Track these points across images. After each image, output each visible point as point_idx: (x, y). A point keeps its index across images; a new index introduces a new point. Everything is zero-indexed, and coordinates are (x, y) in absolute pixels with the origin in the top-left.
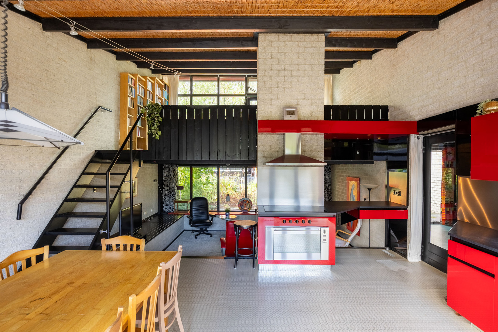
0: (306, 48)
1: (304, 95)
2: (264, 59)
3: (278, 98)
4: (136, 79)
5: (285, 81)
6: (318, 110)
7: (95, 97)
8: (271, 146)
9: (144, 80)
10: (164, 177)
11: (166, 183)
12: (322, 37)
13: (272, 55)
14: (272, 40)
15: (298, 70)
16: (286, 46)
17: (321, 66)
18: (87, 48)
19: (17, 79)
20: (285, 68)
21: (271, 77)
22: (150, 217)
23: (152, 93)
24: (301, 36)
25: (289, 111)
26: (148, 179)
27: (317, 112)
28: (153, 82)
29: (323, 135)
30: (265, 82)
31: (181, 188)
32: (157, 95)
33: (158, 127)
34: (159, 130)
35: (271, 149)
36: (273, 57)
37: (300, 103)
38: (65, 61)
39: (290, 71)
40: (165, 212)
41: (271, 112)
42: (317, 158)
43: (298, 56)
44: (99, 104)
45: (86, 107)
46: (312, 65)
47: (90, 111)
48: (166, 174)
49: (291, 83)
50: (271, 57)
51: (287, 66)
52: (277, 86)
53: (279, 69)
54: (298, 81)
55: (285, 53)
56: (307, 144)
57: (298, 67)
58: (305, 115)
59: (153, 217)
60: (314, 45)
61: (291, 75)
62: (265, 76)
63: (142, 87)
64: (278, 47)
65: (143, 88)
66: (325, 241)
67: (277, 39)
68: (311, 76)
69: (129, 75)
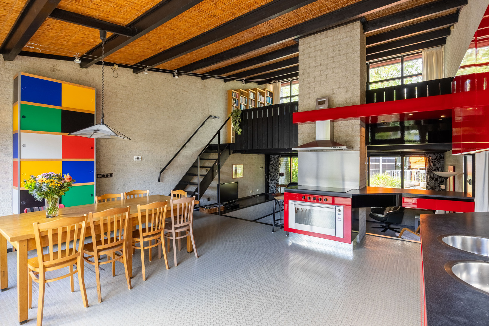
0: (340, 39)
1: (339, 84)
2: (303, 60)
3: (315, 91)
4: (239, 93)
5: (321, 75)
6: (353, 96)
7: (207, 110)
8: (309, 134)
9: (247, 92)
10: (270, 165)
11: (271, 170)
12: (358, 24)
13: (309, 55)
14: (310, 41)
15: (333, 62)
16: (322, 43)
17: (356, 52)
18: (201, 80)
19: (159, 107)
20: (321, 64)
21: (309, 74)
22: (256, 195)
23: (254, 100)
24: (336, 30)
25: (320, 101)
26: (255, 166)
27: (352, 98)
28: (255, 92)
29: (358, 119)
30: (304, 80)
31: (282, 174)
32: (259, 101)
33: (239, 125)
34: (240, 128)
35: (309, 137)
36: (310, 56)
37: (335, 92)
38: (187, 91)
39: (326, 65)
40: (270, 193)
41: (309, 104)
42: (353, 142)
43: (333, 49)
44: (210, 114)
45: (201, 117)
46: (346, 54)
47: (204, 119)
48: (272, 163)
49: (327, 76)
50: (309, 56)
51: (323, 61)
52: (314, 81)
53: (316, 65)
54: (333, 72)
55: (321, 50)
56: (342, 130)
57: (333, 60)
58: (340, 103)
59: (258, 196)
60: (349, 35)
61: (327, 68)
62: (304, 74)
63: (244, 97)
64: (315, 47)
65: (246, 98)
66: (340, 220)
67: (314, 40)
68: (346, 65)
69: (233, 91)
